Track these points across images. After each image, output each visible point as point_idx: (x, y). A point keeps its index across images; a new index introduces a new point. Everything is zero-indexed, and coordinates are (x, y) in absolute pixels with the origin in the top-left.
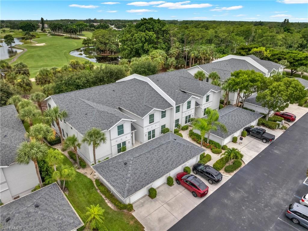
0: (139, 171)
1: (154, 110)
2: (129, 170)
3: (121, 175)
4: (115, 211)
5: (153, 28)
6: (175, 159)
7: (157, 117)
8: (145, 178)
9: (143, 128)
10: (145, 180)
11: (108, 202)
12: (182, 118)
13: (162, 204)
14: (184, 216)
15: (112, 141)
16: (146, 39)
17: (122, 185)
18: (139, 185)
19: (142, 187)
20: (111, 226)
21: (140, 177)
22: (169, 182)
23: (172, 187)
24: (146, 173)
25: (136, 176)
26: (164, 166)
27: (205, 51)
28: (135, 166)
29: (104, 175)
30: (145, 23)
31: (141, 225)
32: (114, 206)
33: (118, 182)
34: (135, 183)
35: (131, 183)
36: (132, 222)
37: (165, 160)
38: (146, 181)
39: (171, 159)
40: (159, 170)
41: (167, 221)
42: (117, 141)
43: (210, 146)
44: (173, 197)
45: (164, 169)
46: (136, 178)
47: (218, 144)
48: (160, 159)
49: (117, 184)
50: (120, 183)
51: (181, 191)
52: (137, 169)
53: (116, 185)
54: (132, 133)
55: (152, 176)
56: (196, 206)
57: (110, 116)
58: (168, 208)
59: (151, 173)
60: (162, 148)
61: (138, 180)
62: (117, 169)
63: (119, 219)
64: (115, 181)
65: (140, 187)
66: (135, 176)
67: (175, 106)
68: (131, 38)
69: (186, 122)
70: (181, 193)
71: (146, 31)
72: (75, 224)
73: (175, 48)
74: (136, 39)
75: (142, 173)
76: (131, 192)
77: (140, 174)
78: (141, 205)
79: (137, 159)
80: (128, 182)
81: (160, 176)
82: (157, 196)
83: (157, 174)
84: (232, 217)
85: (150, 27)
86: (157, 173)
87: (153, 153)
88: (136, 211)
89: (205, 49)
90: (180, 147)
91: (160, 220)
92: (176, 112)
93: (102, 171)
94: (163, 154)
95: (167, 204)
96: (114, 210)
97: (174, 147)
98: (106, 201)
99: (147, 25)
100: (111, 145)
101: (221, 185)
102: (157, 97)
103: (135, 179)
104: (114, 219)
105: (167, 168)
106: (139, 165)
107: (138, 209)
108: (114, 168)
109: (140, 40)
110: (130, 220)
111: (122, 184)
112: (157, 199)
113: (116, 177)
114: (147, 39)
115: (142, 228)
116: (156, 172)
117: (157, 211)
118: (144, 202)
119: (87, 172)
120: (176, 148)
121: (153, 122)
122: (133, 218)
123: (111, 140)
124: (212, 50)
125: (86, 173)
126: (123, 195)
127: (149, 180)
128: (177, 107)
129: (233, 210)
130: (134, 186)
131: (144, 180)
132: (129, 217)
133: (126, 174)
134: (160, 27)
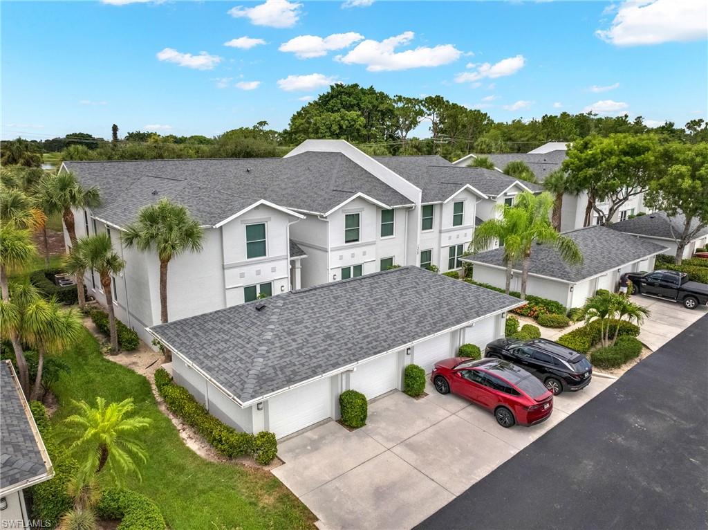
0: (306, 327)
1: (359, 198)
2: (271, 323)
3: (240, 337)
4: (209, 464)
5: (358, 105)
6: (430, 311)
7: (370, 224)
8: (326, 350)
9: (326, 251)
10: (326, 354)
11: (190, 437)
12: (440, 247)
13: (389, 447)
14: (473, 482)
15: (225, 271)
16: (341, 127)
17: (240, 365)
18: (303, 365)
19: (315, 373)
20: (183, 509)
21: (310, 345)
22: (411, 383)
23: (422, 400)
24: (329, 337)
25: (294, 340)
26: (394, 323)
27: (484, 146)
28: (291, 313)
29: (183, 343)
30: (340, 93)
31: (305, 508)
32: (208, 447)
33: (228, 356)
34: (287, 359)
35: (271, 357)
36: (268, 500)
37: (397, 310)
38: (330, 358)
39: (415, 310)
40: (374, 331)
41: (409, 496)
42: (242, 276)
43: (531, 310)
44: (425, 427)
45: (392, 332)
46: (294, 345)
47: (556, 303)
48: (378, 304)
49: (224, 364)
50: (233, 360)
51: (454, 411)
52: (297, 323)
53: (220, 364)
54: (293, 263)
55: (350, 345)
56: (514, 452)
57: (226, 200)
58: (412, 457)
59: (347, 337)
60: (384, 281)
61: (300, 351)
62: (229, 326)
63: (217, 488)
64: (217, 356)
65: (307, 371)
66: (289, 339)
67: (419, 204)
68: (307, 125)
69: (451, 266)
70: (454, 417)
71: (342, 110)
72: (16, 471)
73: (412, 146)
74: (318, 128)
75: (315, 334)
76: (269, 383)
77: (310, 335)
78: (309, 448)
79: (302, 298)
80: (264, 352)
81: (380, 349)
82: (367, 421)
83: (369, 343)
84: (662, 487)
85: (350, 101)
86: (369, 340)
87: (354, 288)
88: (289, 465)
89: (485, 142)
90: (441, 285)
91: (380, 494)
92: (424, 228)
93: (178, 335)
94: (388, 294)
95: (407, 445)
96: (203, 461)
97: (425, 282)
98: (183, 435)
99: (345, 97)
100: (224, 286)
101: (591, 399)
102: (368, 181)
103: (290, 348)
104: (201, 487)
105: (402, 329)
106: (306, 312)
107: (296, 457)
108: (222, 322)
109: (327, 128)
110: (260, 492)
111: (241, 360)
112: (370, 430)
113: (222, 345)
114: (344, 127)
115: (309, 518)
116: (365, 337)
117: (370, 465)
118: (322, 438)
119: (139, 361)
120: (429, 286)
121: (357, 240)
122: (276, 484)
123: (223, 265)
124: (501, 148)
125: (134, 363)
126: (238, 391)
127: (340, 355)
128: (424, 207)
129: (659, 468)
130: (285, 367)
131: (321, 355)
132: (261, 482)
133: (257, 334)
134: (376, 103)
